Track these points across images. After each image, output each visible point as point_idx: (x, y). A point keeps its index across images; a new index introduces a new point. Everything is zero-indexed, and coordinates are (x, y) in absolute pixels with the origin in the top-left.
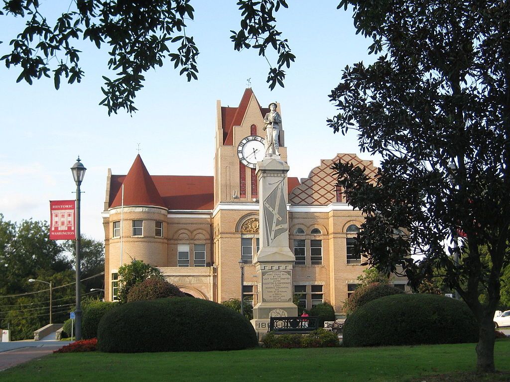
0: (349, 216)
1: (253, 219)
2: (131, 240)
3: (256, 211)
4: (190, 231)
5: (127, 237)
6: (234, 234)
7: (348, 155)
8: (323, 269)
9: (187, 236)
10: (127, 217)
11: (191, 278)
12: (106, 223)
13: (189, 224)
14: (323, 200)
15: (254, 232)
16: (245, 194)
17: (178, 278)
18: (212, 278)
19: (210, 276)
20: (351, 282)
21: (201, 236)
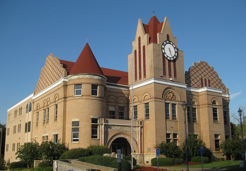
0: (213, 95)
1: (170, 91)
2: (90, 98)
3: (171, 86)
4: (116, 97)
5: (88, 96)
6: (161, 99)
7: (204, 62)
8: (198, 125)
9: (114, 100)
10: (87, 81)
11: (127, 127)
12: (65, 86)
13: (116, 92)
14: (196, 85)
15: (170, 99)
16: (165, 75)
17: (119, 127)
18: (139, 128)
19: (138, 127)
20: (216, 133)
21: (122, 101)
